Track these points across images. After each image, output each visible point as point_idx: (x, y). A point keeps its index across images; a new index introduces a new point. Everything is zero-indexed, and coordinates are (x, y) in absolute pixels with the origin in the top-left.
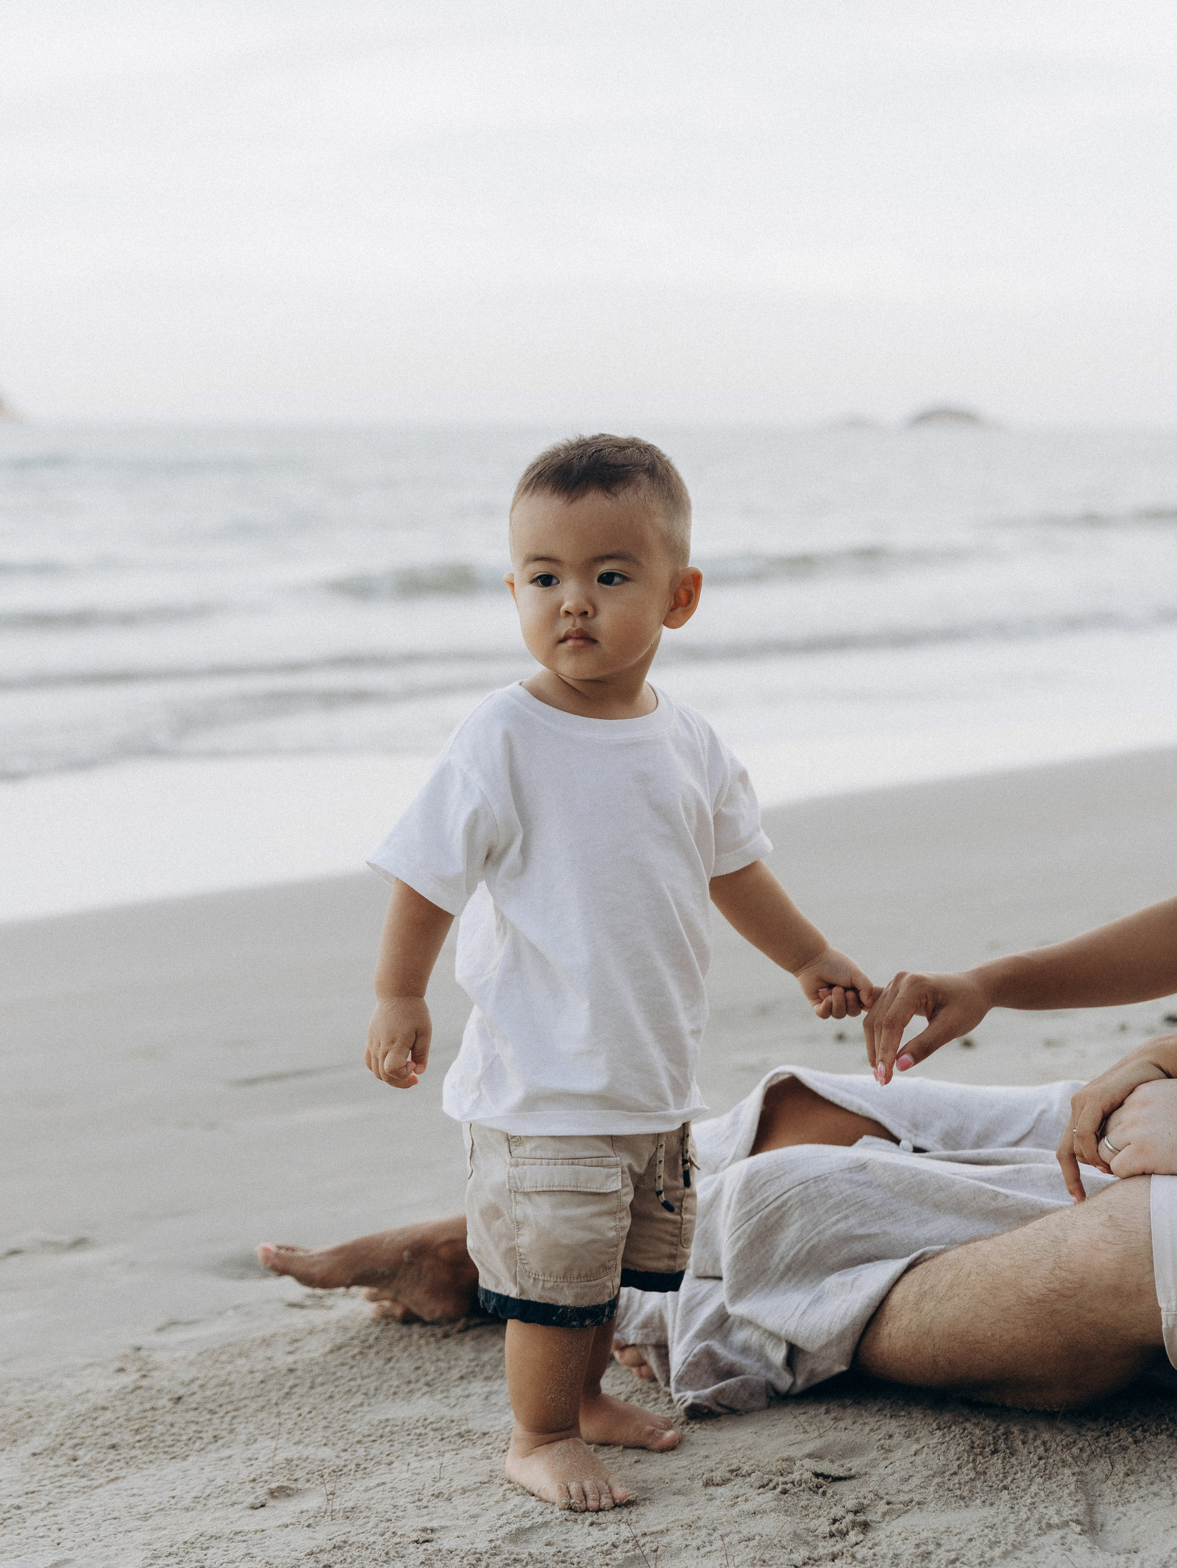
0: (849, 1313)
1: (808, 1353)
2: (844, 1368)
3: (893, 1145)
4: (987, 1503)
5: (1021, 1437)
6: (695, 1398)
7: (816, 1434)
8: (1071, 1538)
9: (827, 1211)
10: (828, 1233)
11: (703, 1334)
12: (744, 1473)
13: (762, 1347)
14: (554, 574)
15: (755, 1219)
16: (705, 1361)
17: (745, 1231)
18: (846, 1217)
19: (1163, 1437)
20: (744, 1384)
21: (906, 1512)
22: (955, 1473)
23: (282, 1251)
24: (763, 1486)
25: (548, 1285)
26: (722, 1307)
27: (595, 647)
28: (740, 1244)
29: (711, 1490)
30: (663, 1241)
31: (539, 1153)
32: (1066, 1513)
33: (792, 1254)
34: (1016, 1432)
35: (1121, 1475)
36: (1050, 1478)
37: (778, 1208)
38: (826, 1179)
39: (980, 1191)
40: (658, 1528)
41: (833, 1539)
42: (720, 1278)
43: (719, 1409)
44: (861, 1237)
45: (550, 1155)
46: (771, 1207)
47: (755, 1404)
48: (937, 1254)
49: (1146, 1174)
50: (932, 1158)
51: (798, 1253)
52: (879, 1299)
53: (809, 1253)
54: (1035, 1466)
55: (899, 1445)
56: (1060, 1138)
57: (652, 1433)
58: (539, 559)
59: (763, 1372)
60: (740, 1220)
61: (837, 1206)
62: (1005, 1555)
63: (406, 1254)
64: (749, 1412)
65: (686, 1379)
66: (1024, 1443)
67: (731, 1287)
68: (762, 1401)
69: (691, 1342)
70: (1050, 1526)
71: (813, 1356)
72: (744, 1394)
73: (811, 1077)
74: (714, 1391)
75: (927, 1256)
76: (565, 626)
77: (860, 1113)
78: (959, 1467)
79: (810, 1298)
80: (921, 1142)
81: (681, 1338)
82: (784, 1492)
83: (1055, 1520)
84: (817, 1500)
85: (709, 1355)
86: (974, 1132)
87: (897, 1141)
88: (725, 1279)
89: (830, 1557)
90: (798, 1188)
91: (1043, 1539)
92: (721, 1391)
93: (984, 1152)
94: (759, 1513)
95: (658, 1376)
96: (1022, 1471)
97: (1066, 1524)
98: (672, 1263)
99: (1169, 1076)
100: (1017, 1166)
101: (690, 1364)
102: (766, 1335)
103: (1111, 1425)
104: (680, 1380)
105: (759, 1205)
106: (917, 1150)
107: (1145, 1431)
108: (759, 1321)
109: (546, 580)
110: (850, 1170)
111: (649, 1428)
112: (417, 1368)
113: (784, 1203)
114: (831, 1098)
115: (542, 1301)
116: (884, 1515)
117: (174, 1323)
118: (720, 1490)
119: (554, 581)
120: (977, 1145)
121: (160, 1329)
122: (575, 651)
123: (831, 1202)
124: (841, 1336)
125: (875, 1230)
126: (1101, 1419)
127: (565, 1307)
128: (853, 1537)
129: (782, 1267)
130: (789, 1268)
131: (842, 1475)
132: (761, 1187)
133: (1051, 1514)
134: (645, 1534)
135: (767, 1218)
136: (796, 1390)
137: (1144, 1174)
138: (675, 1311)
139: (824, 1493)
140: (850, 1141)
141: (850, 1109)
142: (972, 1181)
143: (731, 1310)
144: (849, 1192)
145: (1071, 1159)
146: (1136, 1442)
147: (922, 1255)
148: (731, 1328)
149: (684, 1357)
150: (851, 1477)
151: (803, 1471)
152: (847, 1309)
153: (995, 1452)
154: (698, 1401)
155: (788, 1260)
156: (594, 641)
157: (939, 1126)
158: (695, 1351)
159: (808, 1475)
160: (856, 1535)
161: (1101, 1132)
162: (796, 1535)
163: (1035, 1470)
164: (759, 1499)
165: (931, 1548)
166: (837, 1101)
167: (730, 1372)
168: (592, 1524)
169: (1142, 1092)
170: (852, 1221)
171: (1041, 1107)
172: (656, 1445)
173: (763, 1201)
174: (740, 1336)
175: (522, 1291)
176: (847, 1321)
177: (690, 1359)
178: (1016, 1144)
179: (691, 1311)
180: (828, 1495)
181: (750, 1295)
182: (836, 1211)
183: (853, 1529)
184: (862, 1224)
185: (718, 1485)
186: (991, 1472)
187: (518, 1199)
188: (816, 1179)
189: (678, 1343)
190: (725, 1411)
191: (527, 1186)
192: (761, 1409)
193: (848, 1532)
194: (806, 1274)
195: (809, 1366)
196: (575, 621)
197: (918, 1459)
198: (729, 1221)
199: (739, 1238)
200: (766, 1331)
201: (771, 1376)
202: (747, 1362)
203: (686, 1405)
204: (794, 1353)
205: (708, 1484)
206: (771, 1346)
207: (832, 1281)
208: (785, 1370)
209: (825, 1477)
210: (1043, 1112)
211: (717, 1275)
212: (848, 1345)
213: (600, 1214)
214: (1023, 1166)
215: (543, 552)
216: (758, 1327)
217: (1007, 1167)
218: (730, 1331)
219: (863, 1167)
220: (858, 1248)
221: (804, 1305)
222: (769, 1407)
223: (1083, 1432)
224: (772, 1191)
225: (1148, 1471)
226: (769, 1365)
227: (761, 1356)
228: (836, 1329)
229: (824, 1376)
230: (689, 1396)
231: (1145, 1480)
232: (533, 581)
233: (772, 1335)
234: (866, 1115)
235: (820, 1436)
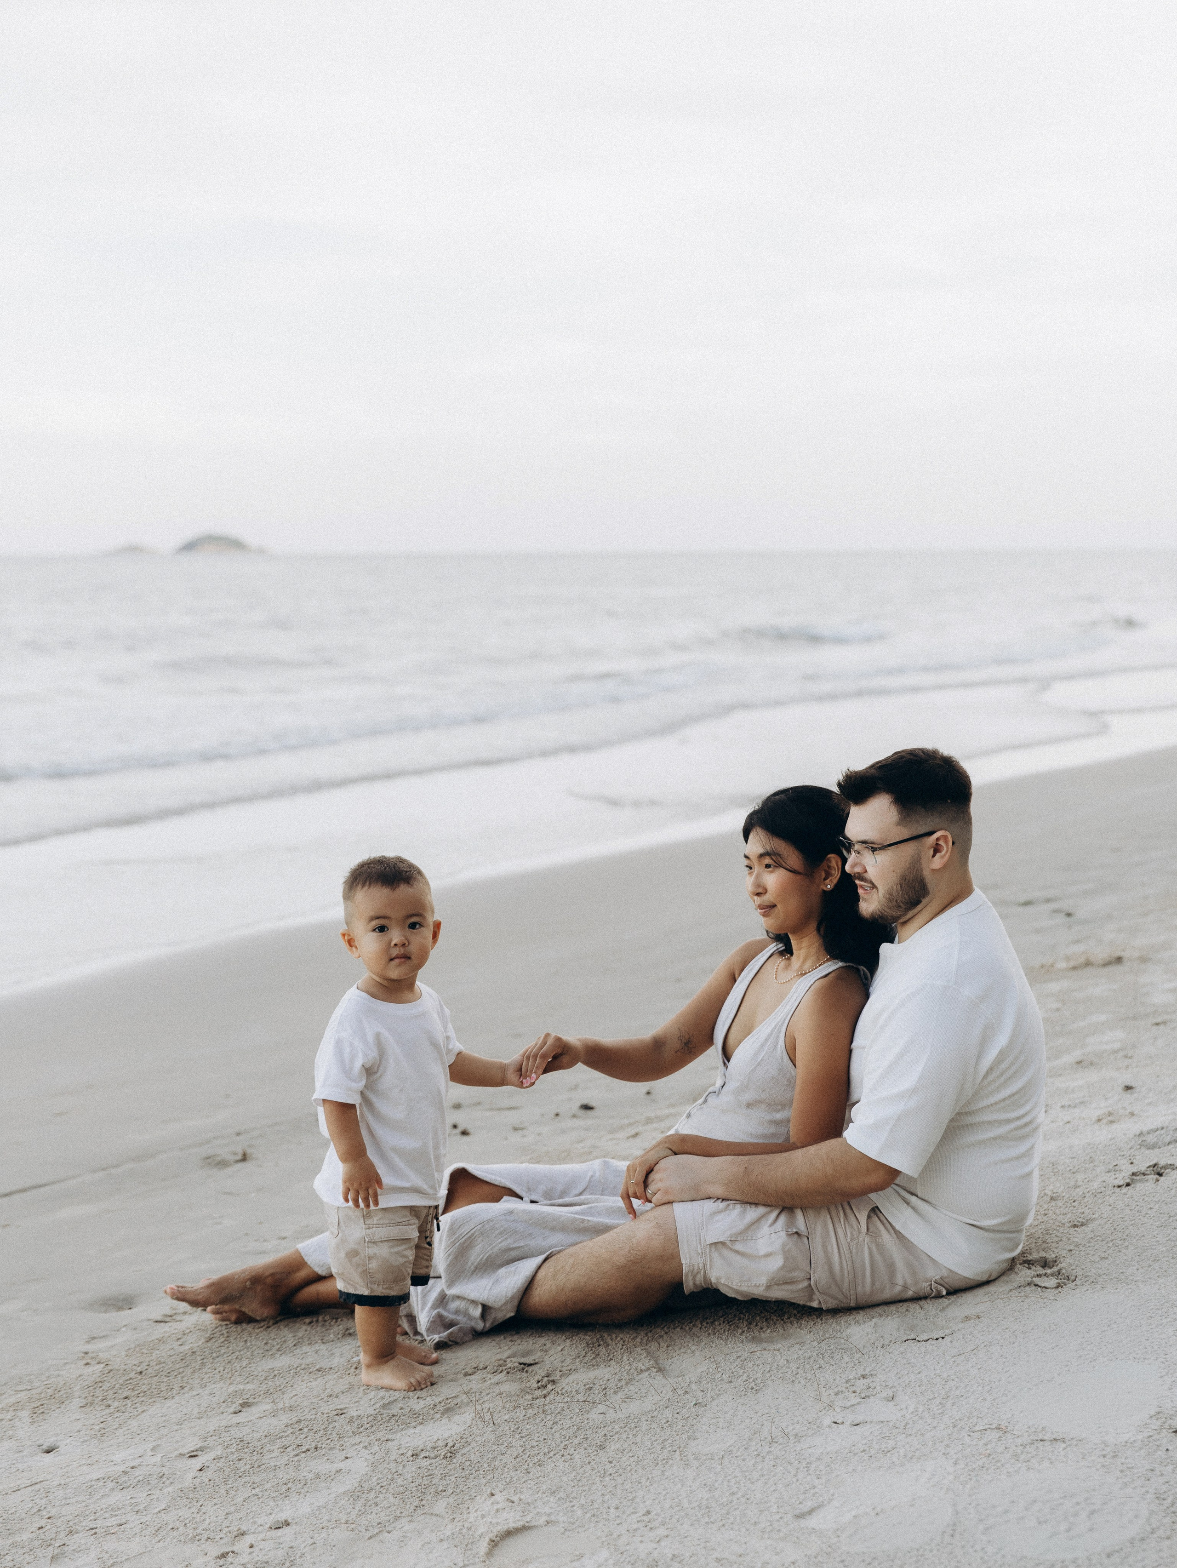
0: (516, 1286)
1: (495, 1309)
2: (512, 1314)
3: (519, 1200)
4: (607, 1366)
5: (610, 1337)
6: (440, 1337)
7: (507, 1348)
8: (653, 1374)
9: (495, 1237)
10: (497, 1248)
11: (434, 1307)
12: (481, 1368)
13: (467, 1309)
14: (386, 925)
15: (457, 1245)
16: (438, 1320)
17: (452, 1252)
18: (506, 1239)
19: (678, 1329)
20: (461, 1329)
21: (571, 1374)
22: (584, 1356)
23: (180, 1289)
24: (495, 1372)
25: (385, 1287)
26: (443, 1291)
27: (410, 961)
28: (450, 1258)
29: (468, 1377)
30: (423, 1259)
31: (382, 1222)
32: (647, 1365)
33: (478, 1260)
34: (606, 1336)
35: (665, 1347)
36: (631, 1353)
37: (470, 1237)
38: (493, 1220)
39: (575, 1219)
40: (453, 1395)
41: (540, 1390)
42: (440, 1277)
43: (450, 1343)
44: (513, 1249)
45: (387, 1222)
46: (465, 1238)
47: (467, 1339)
48: (559, 1252)
49: (670, 1203)
50: (541, 1205)
51: (482, 1258)
52: (531, 1278)
53: (487, 1259)
54: (621, 1349)
55: (550, 1349)
56: (621, 1189)
57: (425, 1356)
58: (378, 918)
59: (468, 1322)
60: (449, 1246)
61: (501, 1233)
62: (627, 1384)
63: (248, 1283)
64: (465, 1342)
65: (431, 1329)
66: (612, 1340)
67: (447, 1281)
68: (470, 1336)
69: (429, 1311)
70: (642, 1370)
71: (496, 1309)
72: (461, 1335)
73: (474, 1168)
74: (448, 1334)
75: (553, 1254)
76: (395, 952)
77: (501, 1185)
78: (586, 1353)
79: (492, 1280)
80: (534, 1198)
81: (423, 1309)
82: (508, 1373)
83: (643, 1368)
84: (524, 1375)
85: (440, 1316)
86: (559, 1189)
87: (522, 1198)
88: (443, 1277)
89: (543, 1396)
90: (480, 1226)
91: (641, 1376)
92: (451, 1333)
93: (567, 1200)
94: (500, 1383)
95: (408, 1332)
96: (616, 1352)
97: (648, 1369)
98: (427, 1270)
99: (676, 1154)
100: (590, 1205)
101: (431, 1322)
102: (469, 1302)
103: (651, 1327)
104: (428, 1330)
105: (459, 1237)
106: (532, 1202)
107: (668, 1328)
108: (466, 1296)
109: (382, 929)
110: (505, 1214)
111: (424, 1354)
112: (266, 1344)
113: (472, 1235)
114: (485, 1179)
115: (383, 1295)
116: (561, 1376)
117: (94, 1338)
118: (473, 1377)
119: (386, 929)
120: (561, 1197)
121: (88, 1342)
122: (399, 965)
123: (497, 1232)
124: (512, 1298)
125: (522, 1244)
126: (645, 1325)
127: (393, 1296)
128: (550, 1387)
129: (473, 1268)
130: (476, 1268)
131: (532, 1362)
132: (459, 1228)
133: (640, 1365)
134: (447, 1399)
135: (464, 1243)
136: (486, 1330)
137: (669, 1203)
138: (417, 1296)
139: (527, 1372)
140: (497, 1200)
141: (496, 1183)
142: (570, 1215)
143: (448, 1292)
144: (507, 1226)
145: (627, 1197)
146: (666, 1333)
147: (551, 1253)
148: (448, 1302)
149: (427, 1319)
150: (536, 1364)
151: (512, 1363)
152: (515, 1284)
153: (599, 1345)
154: (442, 1339)
155: (476, 1264)
156: (409, 958)
157: (542, 1188)
158: (433, 1315)
159: (516, 1365)
160: (552, 1386)
161: (646, 1183)
162: (522, 1390)
163: (622, 1350)
164: (495, 1377)
165: (591, 1385)
166: (488, 1180)
167: (451, 1324)
168: (418, 1398)
169: (663, 1164)
170: (509, 1241)
171: (590, 1173)
172: (429, 1361)
173: (461, 1234)
174: (454, 1305)
175: (372, 1290)
176: (515, 1290)
177: (431, 1319)
178: (580, 1194)
179: (425, 1296)
180: (529, 1372)
181: (457, 1284)
182: (500, 1236)
183: (549, 1384)
184: (515, 1242)
185: (470, 1375)
186: (601, 1353)
187: (369, 1245)
188: (488, 1221)
189: (422, 1312)
190: (452, 1343)
191: (377, 1238)
192: (470, 1341)
193: (546, 1386)
194: (485, 1271)
195: (493, 1316)
196: (400, 950)
197: (565, 1353)
198: (443, 1247)
199: (449, 1255)
200: (468, 1300)
201: (473, 1324)
202: (460, 1318)
203: (435, 1342)
204: (486, 1308)
205: (466, 1374)
206: (472, 1309)
207: (502, 1271)
208: (481, 1320)
209: (525, 1364)
210: (592, 1177)
211: (438, 1275)
212: (516, 1302)
213: (406, 1249)
214: (593, 1205)
215: (378, 914)
216: (464, 1299)
217: (583, 1206)
218: (447, 1303)
219: (511, 1212)
220: (513, 1254)
221: (490, 1285)
222: (474, 1339)
223: (638, 1331)
224: (465, 1229)
225: (676, 1344)
226: (470, 1318)
227: (466, 1314)
228: (510, 1295)
229: (501, 1321)
230: (436, 1338)
231: (676, 1348)
232: (374, 930)
233: (473, 1302)
234: (503, 1186)
235: (509, 1349)
